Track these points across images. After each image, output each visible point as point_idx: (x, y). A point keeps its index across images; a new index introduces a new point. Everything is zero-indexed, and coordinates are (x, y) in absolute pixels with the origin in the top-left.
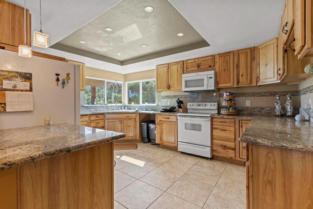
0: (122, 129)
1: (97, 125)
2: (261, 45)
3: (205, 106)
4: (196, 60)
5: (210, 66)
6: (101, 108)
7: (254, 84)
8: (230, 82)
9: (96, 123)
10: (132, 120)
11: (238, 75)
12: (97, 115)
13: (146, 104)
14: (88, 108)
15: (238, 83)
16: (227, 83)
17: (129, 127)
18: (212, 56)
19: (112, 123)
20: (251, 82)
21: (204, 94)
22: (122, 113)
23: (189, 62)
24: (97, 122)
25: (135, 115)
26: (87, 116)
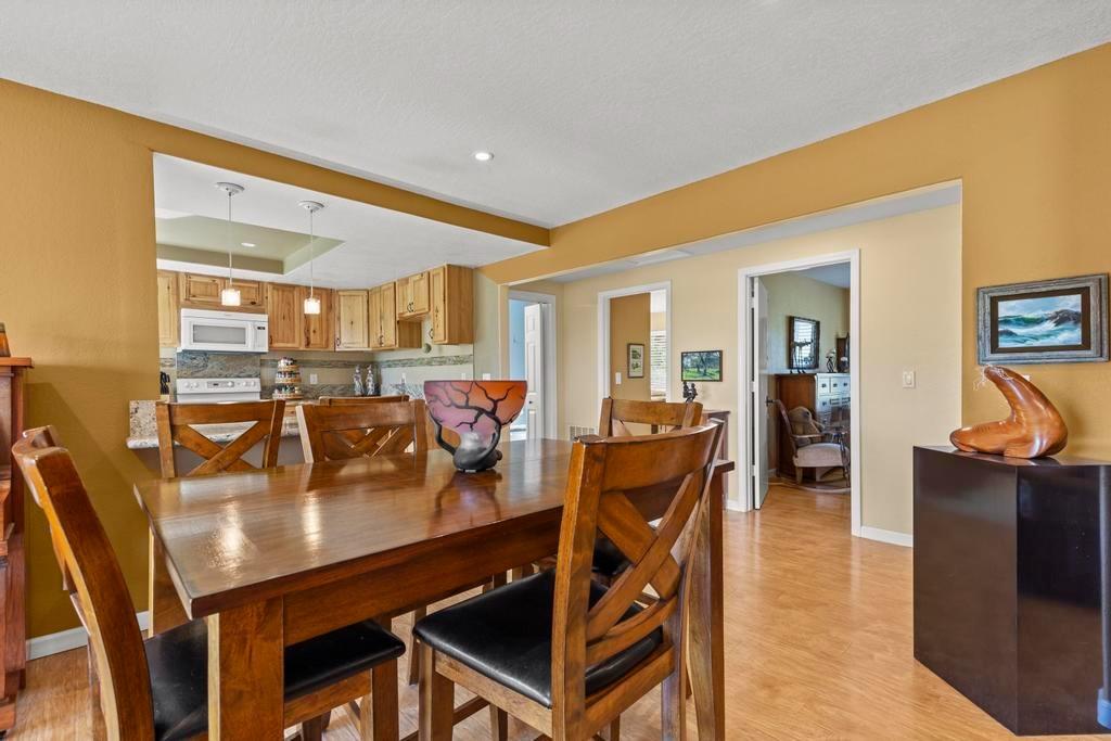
2: (343, 291)
3: (233, 386)
4: (218, 281)
5: (253, 303)
7: (331, 348)
8: (294, 341)
11: (307, 331)
15: (308, 344)
16: (288, 342)
18: (259, 282)
20: (327, 346)
21: (222, 359)
23: (194, 279)
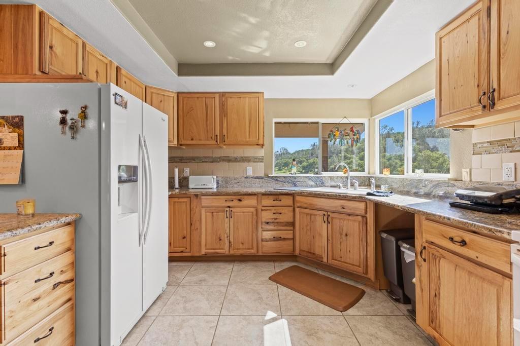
0: (330, 238)
1: (275, 216)
6: (306, 180)
9: (274, 213)
10: (355, 217)
12: (277, 197)
13: (420, 174)
14: (278, 179)
17: (346, 235)
19: (309, 217)
22: (328, 195)
24: (275, 210)
25: (362, 206)
26: (256, 197)
